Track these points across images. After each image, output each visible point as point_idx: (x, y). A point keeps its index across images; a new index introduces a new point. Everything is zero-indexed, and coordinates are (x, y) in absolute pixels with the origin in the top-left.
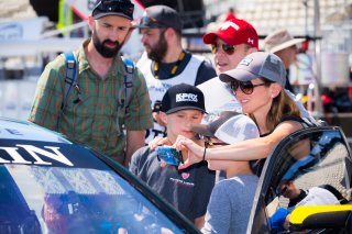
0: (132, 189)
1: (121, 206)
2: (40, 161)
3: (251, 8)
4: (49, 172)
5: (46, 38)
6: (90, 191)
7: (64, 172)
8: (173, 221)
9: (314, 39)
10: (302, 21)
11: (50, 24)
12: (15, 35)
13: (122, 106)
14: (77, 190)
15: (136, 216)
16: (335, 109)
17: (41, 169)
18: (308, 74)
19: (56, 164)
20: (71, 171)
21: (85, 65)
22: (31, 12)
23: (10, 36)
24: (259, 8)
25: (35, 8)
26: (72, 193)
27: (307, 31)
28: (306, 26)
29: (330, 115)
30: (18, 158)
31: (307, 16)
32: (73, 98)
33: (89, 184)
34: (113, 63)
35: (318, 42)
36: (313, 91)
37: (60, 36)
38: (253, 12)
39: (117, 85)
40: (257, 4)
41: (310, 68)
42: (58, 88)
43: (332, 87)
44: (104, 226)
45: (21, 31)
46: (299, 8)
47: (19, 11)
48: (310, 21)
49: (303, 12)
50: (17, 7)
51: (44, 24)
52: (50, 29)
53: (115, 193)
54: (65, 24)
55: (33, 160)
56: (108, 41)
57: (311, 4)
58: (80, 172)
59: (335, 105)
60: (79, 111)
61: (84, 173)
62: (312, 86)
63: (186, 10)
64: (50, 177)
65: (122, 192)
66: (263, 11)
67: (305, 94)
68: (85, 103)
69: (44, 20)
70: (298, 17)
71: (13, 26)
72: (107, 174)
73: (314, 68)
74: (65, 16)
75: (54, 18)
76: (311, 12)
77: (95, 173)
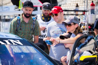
0: (38, 51)
1: (35, 56)
2: (14, 44)
3: (70, 3)
4: (17, 47)
5: (16, 11)
6: (27, 52)
7: (20, 47)
8: (49, 60)
9: (87, 11)
10: (83, 6)
11: (17, 7)
12: (7, 10)
13: (32, 30)
14: (24, 52)
15: (39, 58)
16: (92, 30)
17: (14, 46)
18: (85, 20)
19: (19, 45)
20: (22, 47)
21: (22, 20)
22: (11, 4)
23: (6, 10)
24: (72, 3)
25: (13, 3)
26: (23, 52)
27: (85, 9)
28: (84, 8)
29: (91, 31)
30: (8, 43)
31: (85, 5)
32: (19, 28)
33: (27, 50)
34: (30, 19)
35: (87, 12)
36: (86, 25)
37: (20, 10)
38: (70, 4)
39: (31, 25)
40: (72, 2)
41: (85, 19)
42: (15, 26)
43: (91, 24)
44: (31, 61)
45: (9, 9)
46: (82, 3)
47: (8, 3)
48: (86, 6)
49: (84, 4)
50: (8, 2)
51: (15, 7)
52: (17, 8)
53: (34, 52)
54: (21, 7)
55: (12, 44)
56: (27, 14)
57: (86, 2)
58: (25, 47)
59: (92, 29)
60: (21, 32)
61: (26, 47)
62: (86, 24)
63: (53, 3)
64: (17, 48)
65: (36, 52)
66: (73, 4)
67: (84, 26)
68: (23, 30)
69: (15, 6)
70: (82, 5)
71: (7, 8)
72: (32, 47)
73: (87, 19)
74: (21, 5)
75: (18, 5)
76: (86, 4)
77: (29, 47)
